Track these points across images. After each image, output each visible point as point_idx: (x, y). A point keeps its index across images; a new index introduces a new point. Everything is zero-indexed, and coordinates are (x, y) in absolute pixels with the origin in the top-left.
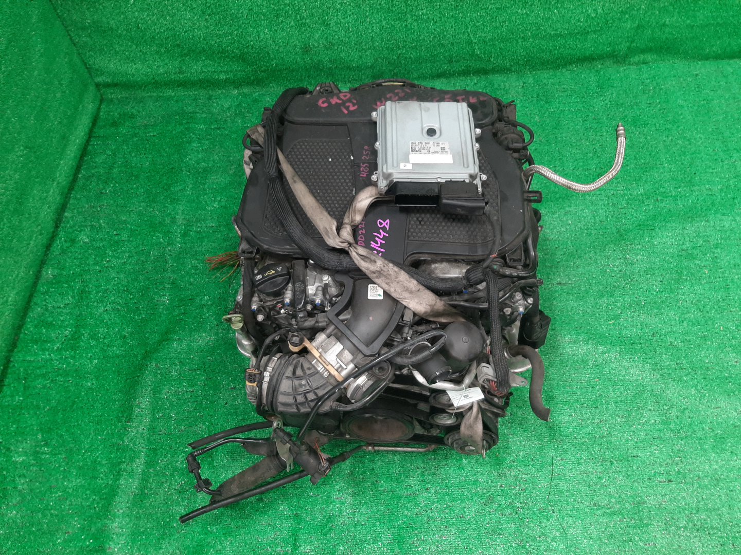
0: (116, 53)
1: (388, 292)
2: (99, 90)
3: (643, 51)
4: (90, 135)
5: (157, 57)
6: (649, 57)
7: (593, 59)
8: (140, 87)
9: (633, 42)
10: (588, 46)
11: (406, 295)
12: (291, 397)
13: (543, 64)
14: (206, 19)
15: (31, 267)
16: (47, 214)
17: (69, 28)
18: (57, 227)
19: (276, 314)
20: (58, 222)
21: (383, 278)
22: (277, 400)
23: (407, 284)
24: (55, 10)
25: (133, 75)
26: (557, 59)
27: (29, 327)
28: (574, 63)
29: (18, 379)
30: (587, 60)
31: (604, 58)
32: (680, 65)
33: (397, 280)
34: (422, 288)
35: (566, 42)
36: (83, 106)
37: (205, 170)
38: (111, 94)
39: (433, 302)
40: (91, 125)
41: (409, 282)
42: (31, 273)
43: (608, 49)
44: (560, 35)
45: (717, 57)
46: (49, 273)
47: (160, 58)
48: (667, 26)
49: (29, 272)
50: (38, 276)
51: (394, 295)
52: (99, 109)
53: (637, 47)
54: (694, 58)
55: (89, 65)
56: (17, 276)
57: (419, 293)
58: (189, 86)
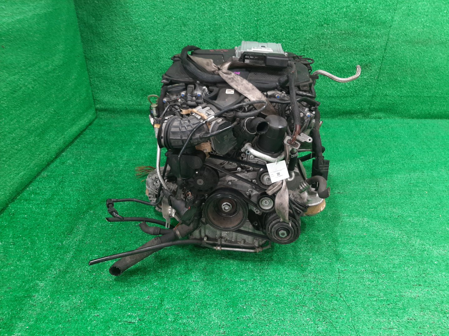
0: (111, 92)
1: (237, 90)
2: (96, 113)
3: (377, 111)
4: (87, 127)
5: (130, 95)
6: (381, 114)
7: (351, 113)
8: (118, 112)
9: (371, 105)
10: (347, 105)
11: (246, 92)
12: (178, 129)
13: (325, 114)
14: (158, 76)
15: (37, 166)
16: (54, 147)
17: (91, 77)
18: (56, 158)
19: (175, 110)
20: (58, 155)
21: (235, 82)
22: (170, 130)
23: (247, 86)
24: (87, 66)
25: (116, 105)
26: (332, 111)
27: (25, 194)
28: (341, 115)
29: (9, 215)
30: (349, 113)
31: (357, 113)
32: (398, 120)
33: (242, 83)
34: (255, 88)
35: (336, 101)
36: (87, 114)
37: (143, 143)
38: (102, 115)
39: (261, 97)
40: (88, 124)
41: (248, 85)
42: (36, 169)
43: (359, 108)
44: (333, 97)
45: (418, 117)
46: (44, 174)
47: (131, 96)
48: (388, 96)
49: (35, 168)
50: (39, 174)
51: (240, 91)
52: (94, 120)
53: (374, 108)
54: (406, 117)
55: (95, 98)
56: (29, 165)
57: (253, 91)
58: (143, 114)
